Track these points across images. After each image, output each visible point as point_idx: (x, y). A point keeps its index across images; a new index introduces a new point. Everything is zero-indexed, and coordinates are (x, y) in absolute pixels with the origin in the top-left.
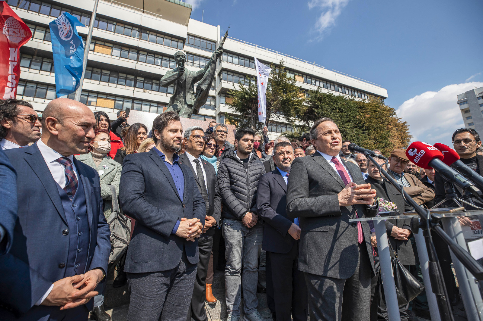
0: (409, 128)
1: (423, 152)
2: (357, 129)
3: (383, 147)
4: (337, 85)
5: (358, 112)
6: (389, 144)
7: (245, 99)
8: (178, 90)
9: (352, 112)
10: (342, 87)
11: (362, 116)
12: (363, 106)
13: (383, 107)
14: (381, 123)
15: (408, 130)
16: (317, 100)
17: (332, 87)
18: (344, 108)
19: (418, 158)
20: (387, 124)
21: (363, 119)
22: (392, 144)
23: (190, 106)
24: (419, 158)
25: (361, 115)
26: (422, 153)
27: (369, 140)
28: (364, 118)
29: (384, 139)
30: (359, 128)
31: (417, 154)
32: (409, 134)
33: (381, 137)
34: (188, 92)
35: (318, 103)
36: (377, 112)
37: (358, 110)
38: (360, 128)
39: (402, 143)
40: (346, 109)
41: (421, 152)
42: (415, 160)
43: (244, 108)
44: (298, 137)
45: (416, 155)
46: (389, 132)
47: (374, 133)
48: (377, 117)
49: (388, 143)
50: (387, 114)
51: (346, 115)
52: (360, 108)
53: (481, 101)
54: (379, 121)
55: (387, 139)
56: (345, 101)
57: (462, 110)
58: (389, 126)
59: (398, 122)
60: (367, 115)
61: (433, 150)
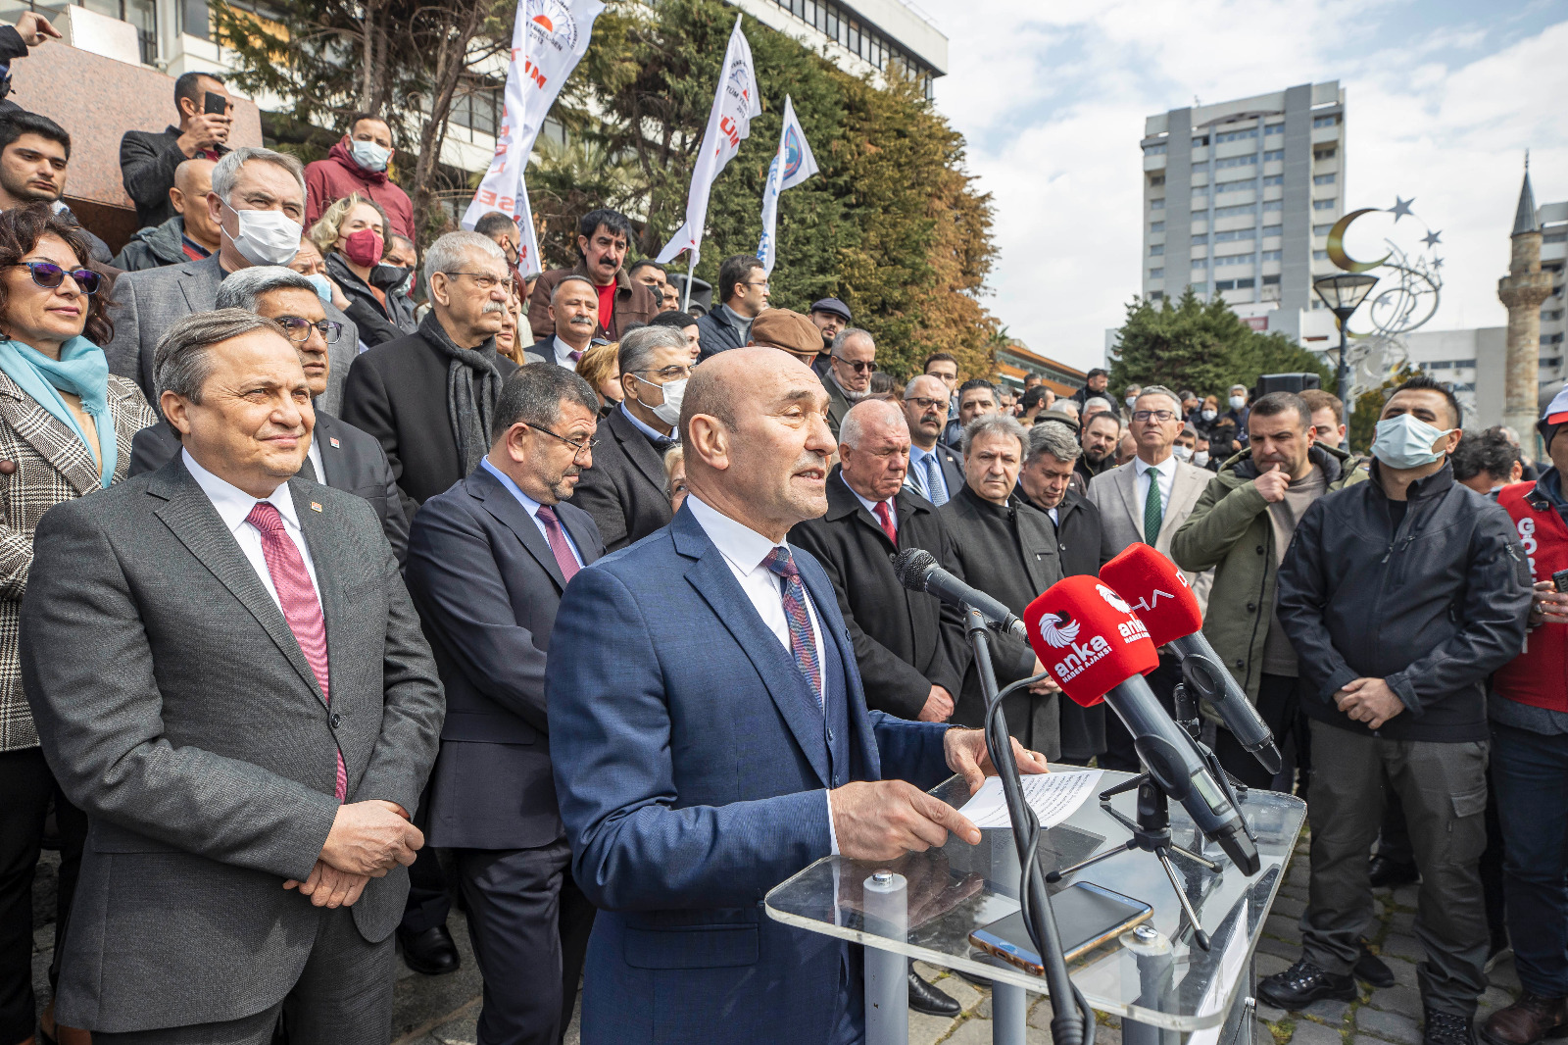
0: (996, 218)
1: (1099, 642)
2: (825, 195)
3: (905, 284)
5: (841, 124)
6: (924, 275)
9: (819, 120)
11: (854, 147)
12: (863, 102)
13: (928, 124)
14: (912, 186)
15: (991, 225)
16: (687, 33)
19: (1076, 666)
20: (929, 195)
21: (852, 155)
22: (934, 273)
24: (1081, 668)
25: (849, 141)
26: (1096, 648)
27: (862, 249)
28: (859, 154)
29: (914, 252)
30: (833, 194)
31: (1074, 646)
32: (992, 242)
33: (903, 241)
35: (688, 50)
36: (905, 136)
37: (842, 114)
38: (841, 192)
39: (964, 273)
41: (1092, 642)
42: (1060, 669)
44: (592, 188)
45: (1068, 650)
46: (932, 225)
47: (881, 224)
48: (903, 160)
49: (923, 268)
50: (935, 154)
52: (850, 107)
53: (1199, 153)
54: (905, 178)
55: (921, 254)
56: (797, 65)
57: (1148, 173)
58: (937, 202)
59: (966, 190)
60: (870, 142)
61: (1135, 638)
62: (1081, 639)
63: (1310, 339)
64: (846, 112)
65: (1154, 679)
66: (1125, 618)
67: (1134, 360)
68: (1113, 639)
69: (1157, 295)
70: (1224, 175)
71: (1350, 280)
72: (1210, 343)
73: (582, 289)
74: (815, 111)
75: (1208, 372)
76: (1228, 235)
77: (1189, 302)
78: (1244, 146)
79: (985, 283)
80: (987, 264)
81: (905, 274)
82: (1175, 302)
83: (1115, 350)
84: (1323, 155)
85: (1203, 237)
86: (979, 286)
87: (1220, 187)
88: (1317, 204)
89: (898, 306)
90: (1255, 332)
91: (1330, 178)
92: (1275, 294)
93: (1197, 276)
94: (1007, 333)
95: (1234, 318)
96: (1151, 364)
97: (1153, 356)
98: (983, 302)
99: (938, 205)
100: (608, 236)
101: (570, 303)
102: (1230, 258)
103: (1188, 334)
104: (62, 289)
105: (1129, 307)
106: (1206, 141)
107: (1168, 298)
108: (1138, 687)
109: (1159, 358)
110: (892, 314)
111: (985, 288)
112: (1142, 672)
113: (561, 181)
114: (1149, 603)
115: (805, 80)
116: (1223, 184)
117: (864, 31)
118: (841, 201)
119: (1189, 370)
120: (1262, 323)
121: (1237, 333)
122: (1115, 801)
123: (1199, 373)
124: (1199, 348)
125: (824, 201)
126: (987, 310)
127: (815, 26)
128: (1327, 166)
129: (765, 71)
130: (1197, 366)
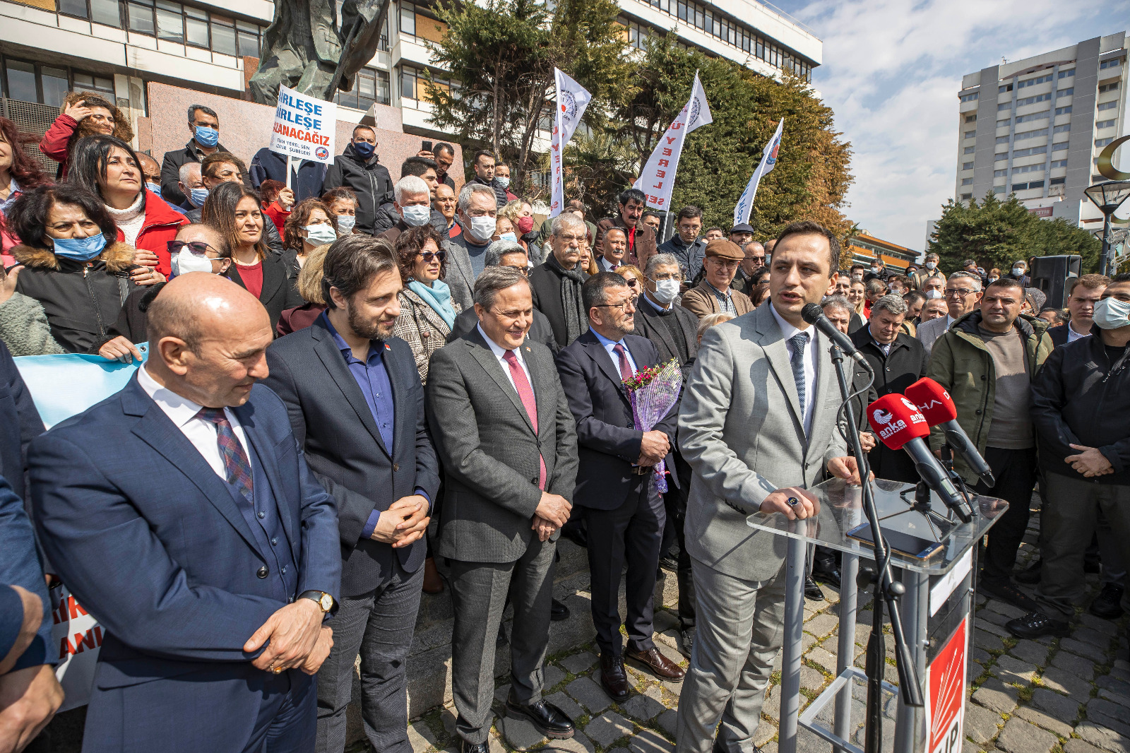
0: (852, 157)
1: (901, 423)
2: (743, 154)
3: (792, 203)
4: (711, 15)
5: (754, 111)
6: (804, 197)
7: (479, 41)
8: (286, 7)
9: (740, 111)
10: (723, 21)
11: (761, 123)
13: (809, 104)
14: (798, 144)
15: (849, 162)
17: (699, 17)
18: (724, 98)
19: (890, 432)
20: (809, 148)
21: (761, 128)
22: (810, 196)
23: (327, 66)
25: (758, 119)
26: (899, 425)
27: (765, 185)
28: (765, 128)
29: (798, 184)
30: (748, 154)
31: (889, 424)
32: (849, 173)
33: (792, 177)
34: (319, 19)
35: (665, 78)
36: (794, 114)
37: (755, 105)
39: (830, 194)
40: (727, 101)
41: (898, 422)
42: (882, 433)
43: (473, 69)
44: (608, 161)
45: (886, 425)
46: (810, 167)
48: (792, 128)
49: (804, 193)
50: (813, 122)
51: (726, 118)
52: (759, 100)
53: (1005, 97)
54: (794, 139)
55: (803, 185)
56: (728, 79)
57: (963, 114)
58: (813, 151)
59: (833, 142)
60: (772, 120)
61: (918, 421)
62: (892, 421)
63: (1086, 221)
64: (757, 103)
65: (926, 440)
66: (914, 413)
67: (947, 242)
68: (908, 422)
69: (966, 197)
70: (1023, 110)
71: (1116, 186)
72: (1004, 228)
73: (619, 234)
74: (738, 105)
75: (1002, 248)
76: (1025, 152)
77: (990, 201)
78: (1042, 88)
79: (844, 199)
80: (846, 187)
81: (791, 198)
82: (979, 202)
83: (933, 235)
84: (1108, 88)
85: (1004, 155)
86: (839, 201)
87: (1019, 119)
88: (1099, 125)
89: (787, 218)
90: (1041, 219)
91: (1112, 105)
92: (1061, 191)
93: (999, 181)
94: (858, 227)
95: (1025, 210)
96: (959, 244)
97: (961, 239)
98: (842, 211)
99: (814, 153)
100: (633, 204)
101: (614, 242)
102: (1025, 168)
103: (986, 223)
104: (432, 262)
105: (944, 207)
106: (1010, 88)
107: (974, 200)
108: (919, 443)
109: (966, 240)
110: (783, 222)
111: (844, 202)
112: (921, 436)
113: (592, 159)
114: (929, 406)
115: (732, 87)
116: (1022, 117)
117: (766, 44)
118: (753, 157)
119: (987, 248)
120: (1048, 212)
121: (1026, 221)
122: (907, 496)
123: (995, 249)
124: (996, 233)
125: (742, 158)
126: (845, 216)
127: (735, 45)
128: (1110, 96)
129: (709, 85)
130: (994, 245)
